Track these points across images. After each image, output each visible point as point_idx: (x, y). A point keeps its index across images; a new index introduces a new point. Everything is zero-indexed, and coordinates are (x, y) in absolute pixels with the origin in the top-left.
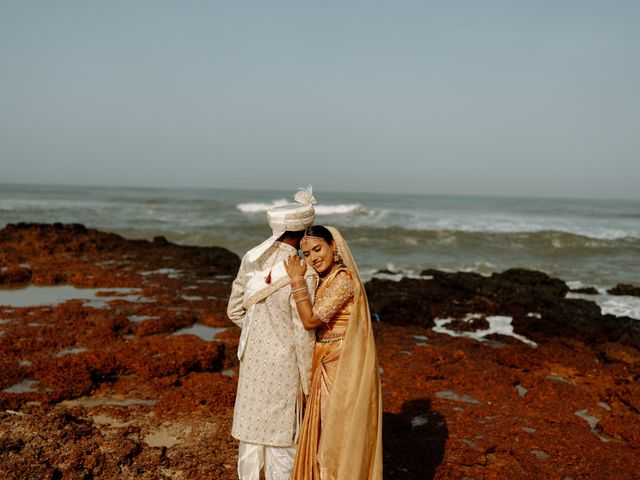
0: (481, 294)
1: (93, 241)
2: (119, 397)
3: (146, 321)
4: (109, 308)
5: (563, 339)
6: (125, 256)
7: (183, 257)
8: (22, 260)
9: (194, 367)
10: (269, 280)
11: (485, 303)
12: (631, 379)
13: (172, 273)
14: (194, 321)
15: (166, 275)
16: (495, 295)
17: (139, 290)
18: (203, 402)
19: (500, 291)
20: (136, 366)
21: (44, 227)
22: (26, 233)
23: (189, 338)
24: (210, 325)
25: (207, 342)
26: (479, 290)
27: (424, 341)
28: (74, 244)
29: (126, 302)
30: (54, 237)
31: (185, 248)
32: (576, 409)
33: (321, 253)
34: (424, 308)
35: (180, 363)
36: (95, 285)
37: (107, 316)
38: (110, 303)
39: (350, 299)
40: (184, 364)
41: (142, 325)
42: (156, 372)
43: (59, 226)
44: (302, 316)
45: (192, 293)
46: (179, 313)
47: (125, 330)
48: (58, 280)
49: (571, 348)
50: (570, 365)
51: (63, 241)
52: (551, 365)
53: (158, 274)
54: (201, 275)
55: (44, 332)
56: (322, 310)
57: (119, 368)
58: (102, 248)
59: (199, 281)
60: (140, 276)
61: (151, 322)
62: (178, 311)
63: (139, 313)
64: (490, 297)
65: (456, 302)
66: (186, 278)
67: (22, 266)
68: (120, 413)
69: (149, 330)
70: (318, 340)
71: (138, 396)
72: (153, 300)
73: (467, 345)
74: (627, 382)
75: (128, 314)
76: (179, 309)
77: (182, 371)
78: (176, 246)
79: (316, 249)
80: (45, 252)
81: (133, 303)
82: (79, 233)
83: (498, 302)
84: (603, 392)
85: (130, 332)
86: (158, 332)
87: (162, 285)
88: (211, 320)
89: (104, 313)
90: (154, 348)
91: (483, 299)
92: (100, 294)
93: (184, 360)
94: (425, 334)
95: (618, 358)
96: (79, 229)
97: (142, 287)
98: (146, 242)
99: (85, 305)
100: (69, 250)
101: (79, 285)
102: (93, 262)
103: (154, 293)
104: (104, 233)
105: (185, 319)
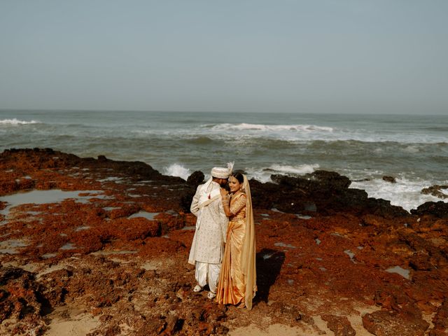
0: (299, 187)
1: (61, 160)
2: (117, 250)
3: (114, 210)
4: (91, 203)
5: (343, 213)
6: (85, 169)
7: (120, 170)
8: (25, 174)
9: (148, 235)
10: (209, 197)
11: (301, 192)
12: (375, 234)
13: (118, 180)
14: (139, 209)
15: (114, 181)
16: (307, 187)
17: (103, 192)
18: (163, 251)
19: (310, 185)
20: (119, 234)
21: (27, 150)
22: (18, 156)
23: (141, 219)
24: (148, 211)
25: (151, 221)
26: (297, 185)
28: (51, 162)
29: (99, 200)
30: (37, 158)
31: (118, 162)
32: (344, 250)
34: (266, 197)
35: (141, 233)
36: (75, 189)
37: (92, 208)
38: (91, 200)
39: (245, 206)
40: (144, 233)
41: (113, 212)
42: (131, 238)
43: (37, 150)
44: (225, 211)
45: (133, 192)
46: (130, 205)
47: (104, 216)
48: (51, 187)
49: (347, 218)
50: (345, 227)
51: (43, 160)
52: (335, 228)
53: (109, 181)
54: (135, 181)
56: (234, 209)
57: (111, 236)
58: (69, 164)
59: (135, 185)
60: (99, 182)
61: (117, 211)
63: (108, 205)
64: (304, 189)
65: (283, 192)
66: (126, 183)
68: (124, 257)
69: (117, 216)
70: (230, 220)
71: (127, 249)
72: (113, 197)
73: (290, 218)
74: (374, 235)
75: (102, 207)
76: (129, 202)
77: (143, 236)
78: (114, 162)
80: (35, 169)
81: (103, 200)
82: (50, 154)
83: (309, 192)
84: (361, 241)
85: (107, 217)
86: (122, 216)
87: (115, 188)
88: (149, 208)
89: (91, 206)
90: (126, 225)
91: (300, 190)
92: (81, 195)
93: (143, 231)
94: (267, 213)
95: (371, 223)
96: (50, 152)
97: (103, 189)
98: (93, 159)
99: (77, 202)
100: (49, 167)
101: (65, 189)
102: (67, 173)
103: (112, 194)
104: (65, 154)
105: (135, 208)
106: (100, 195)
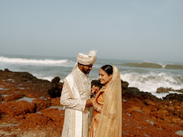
2: (4, 123)
3: (8, 96)
7: (15, 75)
9: (28, 112)
12: (156, 110)
14: (24, 96)
17: (2, 86)
20: (8, 112)
23: (24, 102)
24: (29, 97)
25: (30, 103)
35: (23, 110)
40: (25, 111)
41: (7, 98)
42: (16, 114)
45: (21, 87)
50: (138, 106)
52: (133, 107)
57: (2, 113)
61: (10, 97)
62: (18, 93)
63: (5, 93)
68: (8, 130)
69: (9, 100)
71: (11, 123)
74: (155, 111)
75: (1, 94)
77: (24, 113)
78: (12, 72)
87: (10, 84)
88: (29, 95)
90: (14, 106)
93: (24, 109)
95: (150, 104)
97: (4, 85)
103: (8, 87)
105: (21, 95)
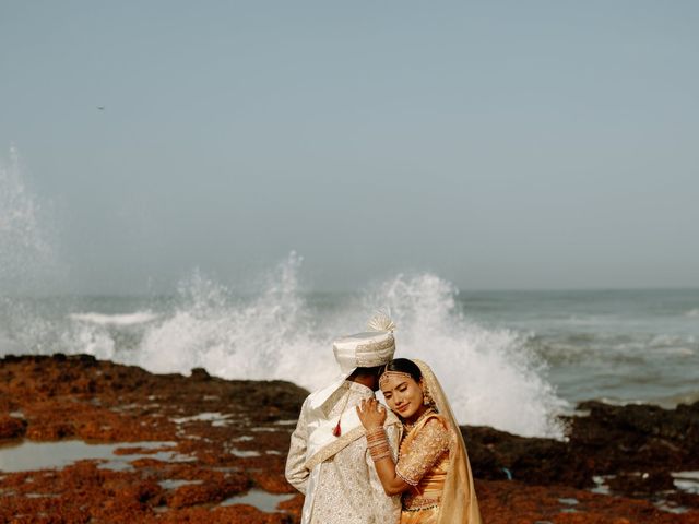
0: (660, 436)
1: (108, 377)
3: (184, 487)
4: (133, 470)
6: (152, 398)
7: (233, 397)
8: (13, 407)
10: (337, 432)
11: (667, 448)
13: (218, 420)
14: (249, 485)
15: (209, 423)
16: (682, 437)
17: (173, 444)
19: (688, 431)
21: (39, 359)
22: (12, 367)
23: (243, 510)
24: (271, 491)
25: (267, 515)
26: (657, 430)
27: (573, 506)
28: (82, 381)
29: (156, 462)
30: (55, 373)
31: (234, 382)
33: (408, 393)
34: (577, 459)
36: (113, 439)
37: (130, 482)
38: (135, 464)
39: (446, 454)
41: (178, 492)
43: (60, 357)
44: (381, 476)
45: (244, 446)
46: (228, 475)
47: (157, 500)
48: (62, 434)
51: (67, 378)
53: (198, 421)
54: (257, 421)
55: (48, 506)
56: (409, 468)
58: (120, 387)
59: (255, 430)
60: (174, 424)
61: (191, 489)
62: (227, 472)
63: (174, 475)
64: (674, 440)
65: (622, 447)
66: (237, 425)
67: (14, 415)
69: (189, 499)
70: (404, 508)
72: (192, 458)
73: (635, 510)
75: (158, 479)
76: (227, 469)
78: (222, 381)
79: (401, 388)
80: (44, 395)
81: (165, 463)
82: (88, 366)
83: (685, 447)
85: (162, 503)
86: (200, 503)
87: (204, 437)
88: (271, 483)
89: (127, 477)
91: (664, 442)
92: (120, 452)
94: (574, 496)
96: (87, 361)
97: (177, 439)
98: (179, 376)
99: (101, 467)
100: (75, 391)
101: (92, 439)
102: (109, 406)
103: (193, 448)
104: (122, 366)
105: (236, 483)
106: (164, 452)
